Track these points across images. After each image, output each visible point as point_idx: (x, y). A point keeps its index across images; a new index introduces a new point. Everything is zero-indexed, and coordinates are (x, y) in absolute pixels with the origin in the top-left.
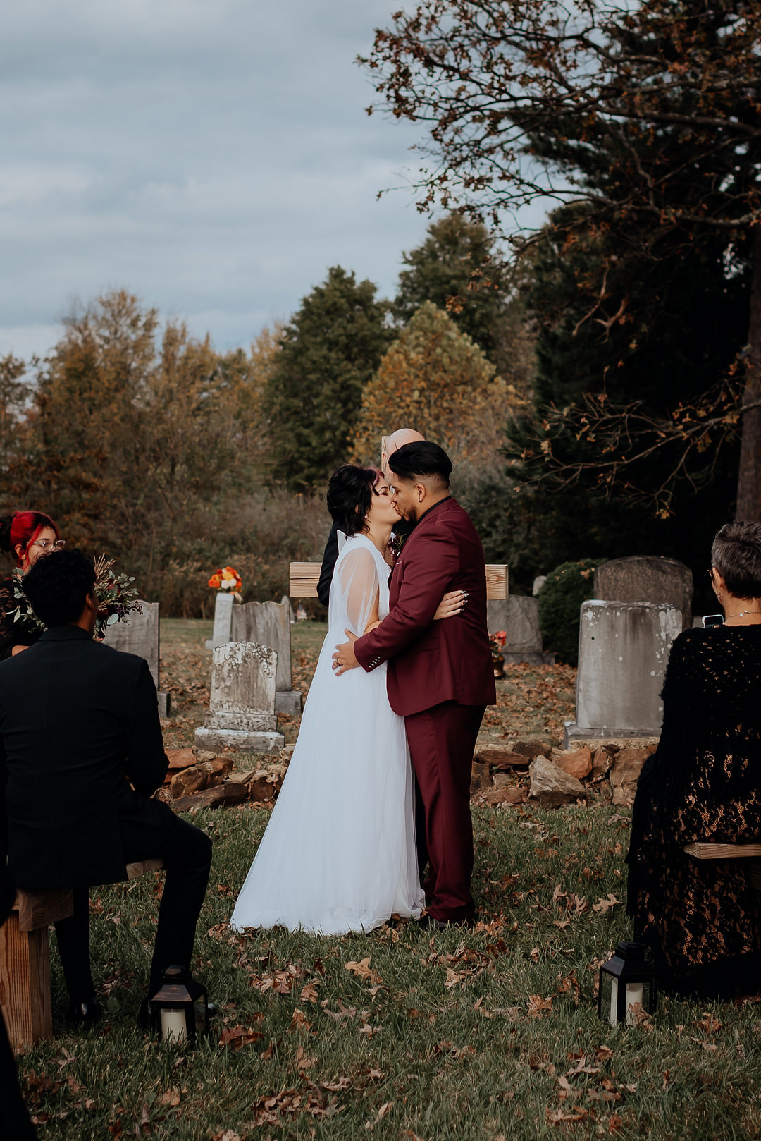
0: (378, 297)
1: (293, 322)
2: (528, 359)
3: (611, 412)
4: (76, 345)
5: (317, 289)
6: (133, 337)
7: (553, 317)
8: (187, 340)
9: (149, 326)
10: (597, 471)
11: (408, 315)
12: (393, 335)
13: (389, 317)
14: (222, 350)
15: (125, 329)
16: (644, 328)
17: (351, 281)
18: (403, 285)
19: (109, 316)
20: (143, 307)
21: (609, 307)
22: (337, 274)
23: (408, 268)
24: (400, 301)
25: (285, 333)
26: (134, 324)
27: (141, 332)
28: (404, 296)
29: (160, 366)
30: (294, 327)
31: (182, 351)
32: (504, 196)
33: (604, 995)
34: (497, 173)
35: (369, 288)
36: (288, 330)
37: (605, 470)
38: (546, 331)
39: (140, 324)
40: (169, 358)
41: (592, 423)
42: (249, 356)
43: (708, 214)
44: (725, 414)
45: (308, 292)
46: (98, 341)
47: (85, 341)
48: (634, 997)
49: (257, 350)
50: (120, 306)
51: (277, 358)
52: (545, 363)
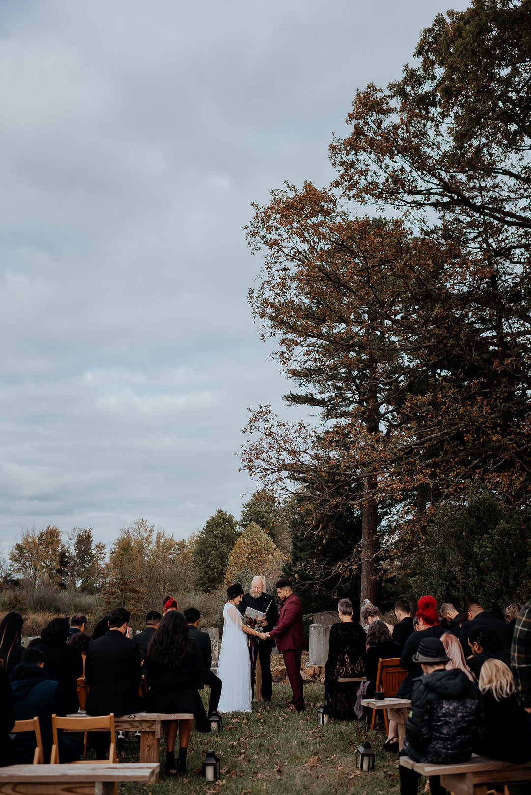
0: (235, 520)
1: (204, 529)
2: (288, 542)
3: (317, 564)
4: (124, 538)
5: (212, 517)
6: (145, 535)
7: (297, 531)
8: (165, 536)
9: (151, 531)
10: (313, 584)
11: (245, 526)
12: (239, 534)
13: (238, 527)
14: (177, 539)
15: (142, 532)
16: (327, 536)
17: (225, 514)
18: (243, 515)
19: (137, 528)
20: (149, 524)
21: (316, 527)
22: (220, 512)
23: (245, 509)
24: (242, 521)
25: (200, 533)
26: (146, 530)
27: (148, 533)
28: (244, 519)
29: (155, 546)
30: (204, 531)
31: (162, 541)
32: (281, 495)
33: (319, 719)
34: (279, 488)
35: (231, 518)
36: (201, 532)
37: (316, 583)
38: (295, 535)
39: (148, 530)
40: (158, 542)
41: (311, 568)
42: (187, 542)
43: (346, 500)
44: (353, 565)
45: (209, 518)
46: (132, 536)
47: (128, 537)
48: (326, 719)
49: (190, 540)
50: (142, 523)
51: (198, 543)
52: (295, 545)
